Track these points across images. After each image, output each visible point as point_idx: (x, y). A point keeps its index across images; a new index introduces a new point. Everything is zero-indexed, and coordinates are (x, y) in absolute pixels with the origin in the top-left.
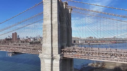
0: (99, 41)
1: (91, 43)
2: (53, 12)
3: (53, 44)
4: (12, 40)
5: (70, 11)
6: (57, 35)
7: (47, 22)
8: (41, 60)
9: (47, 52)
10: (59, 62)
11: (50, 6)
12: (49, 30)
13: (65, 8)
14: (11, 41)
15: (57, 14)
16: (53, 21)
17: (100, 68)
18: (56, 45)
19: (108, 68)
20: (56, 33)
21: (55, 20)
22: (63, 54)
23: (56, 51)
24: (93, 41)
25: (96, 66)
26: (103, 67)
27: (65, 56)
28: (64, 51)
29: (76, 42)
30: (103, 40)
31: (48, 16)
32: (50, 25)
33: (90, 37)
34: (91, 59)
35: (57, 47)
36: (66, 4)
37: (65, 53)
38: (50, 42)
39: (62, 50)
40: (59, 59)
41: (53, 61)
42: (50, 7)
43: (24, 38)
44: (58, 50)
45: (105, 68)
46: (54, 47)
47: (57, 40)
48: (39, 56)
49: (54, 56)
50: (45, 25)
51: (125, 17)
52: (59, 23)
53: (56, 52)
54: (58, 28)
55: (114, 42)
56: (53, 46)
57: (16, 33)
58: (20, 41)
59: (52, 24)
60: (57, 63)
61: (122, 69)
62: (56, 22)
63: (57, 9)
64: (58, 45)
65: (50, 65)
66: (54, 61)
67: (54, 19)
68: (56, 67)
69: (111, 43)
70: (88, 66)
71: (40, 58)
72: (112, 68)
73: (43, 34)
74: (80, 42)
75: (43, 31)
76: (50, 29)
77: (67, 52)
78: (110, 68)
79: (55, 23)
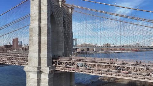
0: (118, 49)
1: (107, 51)
2: (42, 12)
3: (42, 53)
4: (12, 47)
5: (70, 10)
6: (46, 42)
7: (34, 24)
8: (26, 74)
9: (33, 64)
10: (48, 76)
11: (38, 3)
12: (36, 35)
13: (61, 6)
14: (10, 48)
15: (47, 14)
16: (42, 23)
17: (112, 82)
18: (45, 55)
19: (122, 83)
20: (44, 38)
21: (44, 22)
22: (55, 66)
23: (44, 62)
24: (111, 49)
25: (107, 80)
26: (115, 82)
27: (58, 69)
28: (56, 63)
29: (90, 50)
30: (123, 48)
31: (35, 17)
32: (38, 29)
33: (107, 44)
34: (89, 74)
35: (45, 58)
36: (62, 2)
37: (57, 65)
38: (38, 51)
39: (54, 61)
40: (48, 73)
41: (40, 75)
42: (37, 5)
43: (27, 44)
44: (47, 61)
45: (118, 82)
46: (42, 58)
47: (46, 48)
48: (24, 69)
49: (42, 68)
50: (32, 29)
51: (135, 18)
52: (50, 26)
53: (44, 64)
54: (48, 33)
55: (136, 50)
56: (41, 56)
57: (17, 39)
58: (22, 49)
59: (40, 27)
60: (45, 78)
61: (139, 84)
62: (45, 24)
63: (46, 7)
64: (47, 54)
65: (36, 81)
66: (43, 76)
67: (43, 20)
68: (44, 84)
69: (133, 51)
70: (98, 80)
71: (25, 71)
72: (126, 83)
73: (30, 40)
74: (94, 50)
75: (30, 36)
76: (37, 33)
77: (64, 63)
78: (124, 83)
79: (44, 26)
